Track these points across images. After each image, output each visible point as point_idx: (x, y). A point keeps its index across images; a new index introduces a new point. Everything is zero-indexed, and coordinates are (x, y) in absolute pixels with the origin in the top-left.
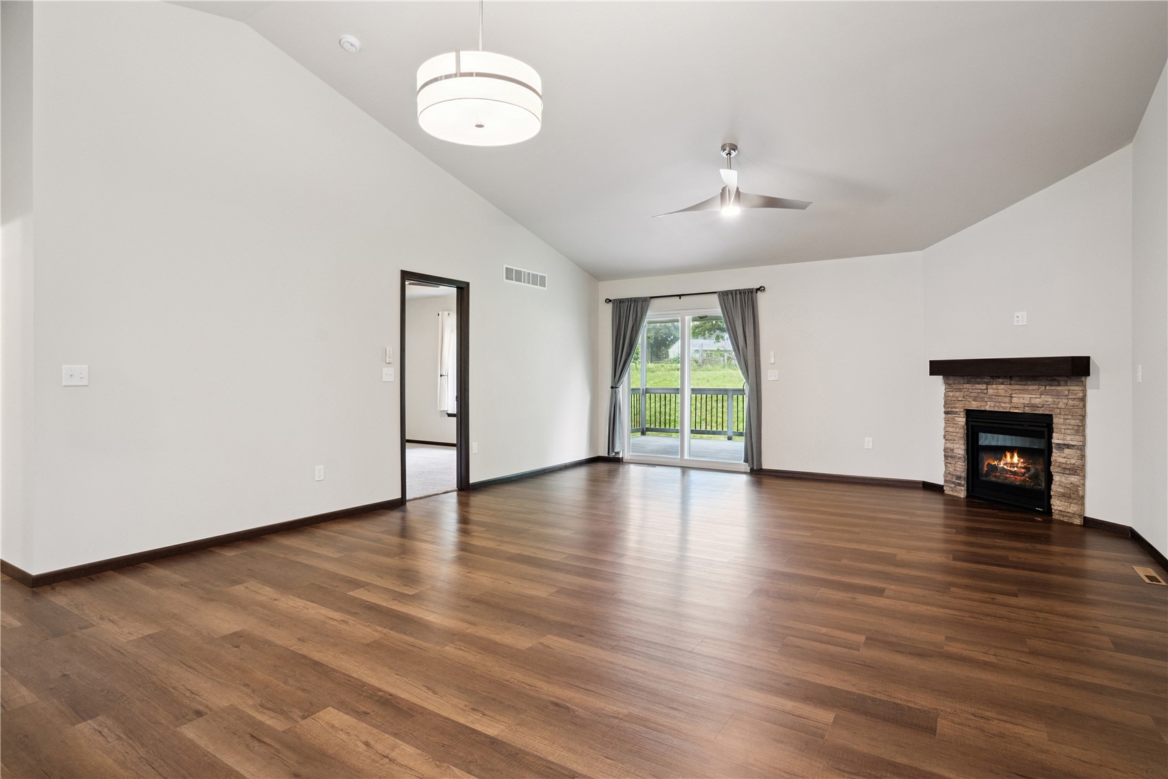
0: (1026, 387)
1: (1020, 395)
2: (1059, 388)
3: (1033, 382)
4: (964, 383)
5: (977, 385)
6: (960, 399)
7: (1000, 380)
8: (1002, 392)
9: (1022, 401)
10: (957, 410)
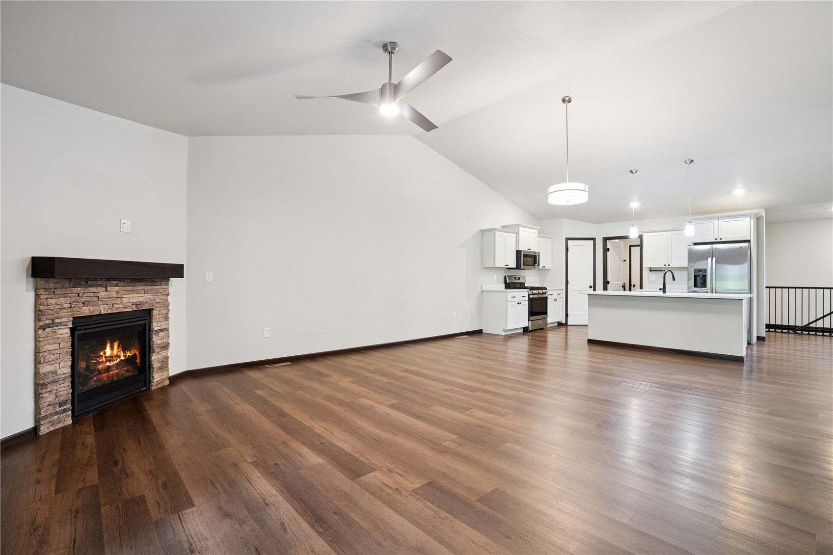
0: (135, 288)
1: (130, 296)
2: (156, 287)
3: (140, 283)
4: (70, 287)
5: (90, 289)
6: (66, 306)
7: (115, 282)
8: (114, 294)
9: (132, 300)
10: (64, 320)
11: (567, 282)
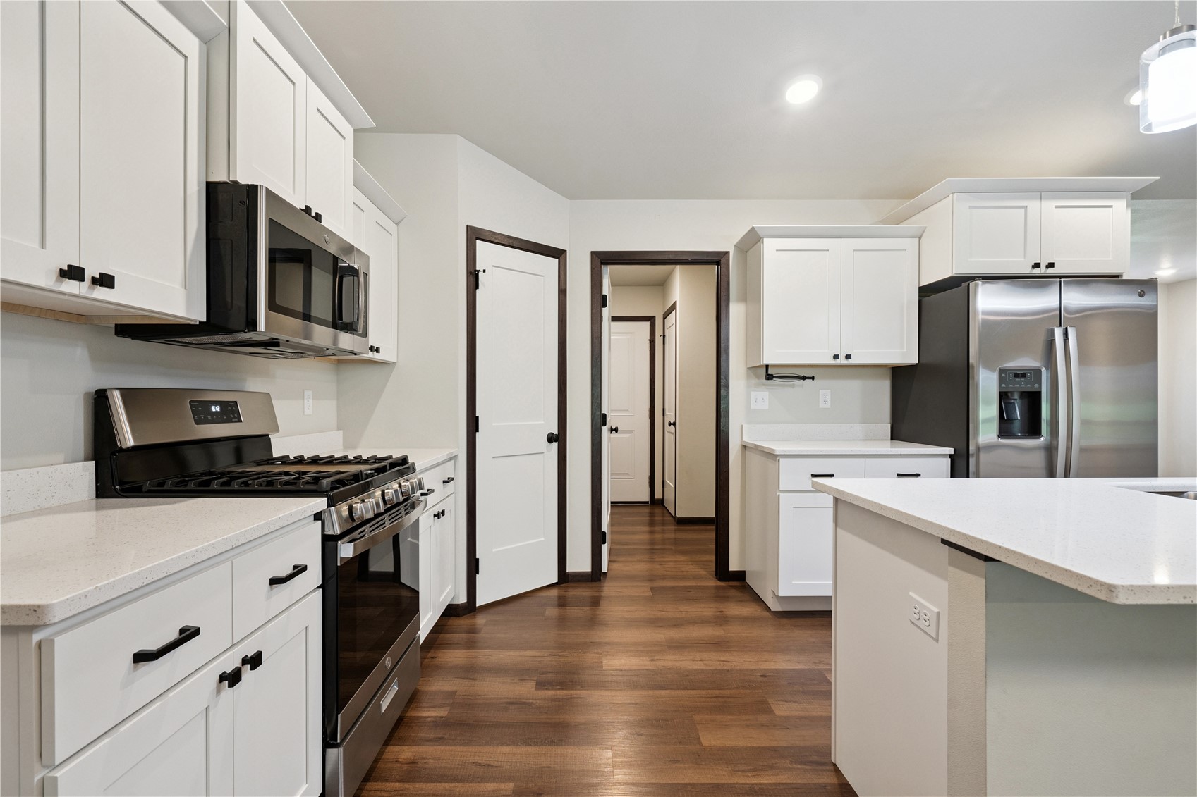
11: (473, 424)
